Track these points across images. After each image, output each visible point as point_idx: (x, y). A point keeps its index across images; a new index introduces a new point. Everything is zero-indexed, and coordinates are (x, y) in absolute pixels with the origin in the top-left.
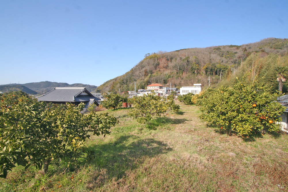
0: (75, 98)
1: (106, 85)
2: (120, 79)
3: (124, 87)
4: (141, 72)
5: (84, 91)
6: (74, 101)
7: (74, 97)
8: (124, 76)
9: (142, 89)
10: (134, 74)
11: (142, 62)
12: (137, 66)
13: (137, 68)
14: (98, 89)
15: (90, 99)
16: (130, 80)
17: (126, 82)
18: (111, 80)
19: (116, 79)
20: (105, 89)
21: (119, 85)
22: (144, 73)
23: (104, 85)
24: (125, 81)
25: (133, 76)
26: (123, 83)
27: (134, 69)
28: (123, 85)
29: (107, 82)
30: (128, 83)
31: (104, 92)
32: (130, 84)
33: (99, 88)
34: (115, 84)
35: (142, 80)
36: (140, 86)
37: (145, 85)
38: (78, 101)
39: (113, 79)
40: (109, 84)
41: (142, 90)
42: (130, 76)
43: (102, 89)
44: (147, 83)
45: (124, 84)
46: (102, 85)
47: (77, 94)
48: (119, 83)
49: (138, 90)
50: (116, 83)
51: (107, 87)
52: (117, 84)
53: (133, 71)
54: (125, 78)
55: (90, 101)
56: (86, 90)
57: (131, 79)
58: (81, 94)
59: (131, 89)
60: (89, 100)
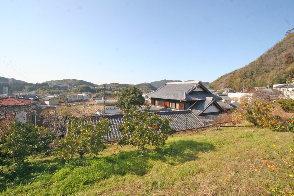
0: (186, 95)
1: (221, 81)
2: (241, 72)
3: (247, 82)
4: (278, 58)
5: (198, 86)
6: (185, 99)
7: (186, 93)
8: (247, 67)
9: (281, 83)
10: (265, 63)
11: (279, 44)
12: (269, 51)
13: (271, 53)
14: (210, 85)
15: (207, 97)
16: (258, 72)
17: (251, 75)
18: (227, 75)
19: (234, 73)
20: (219, 85)
21: (239, 79)
22: (284, 60)
23: (218, 80)
24: (249, 74)
25: (263, 66)
26: (246, 76)
27: (264, 56)
28: (246, 79)
29: (222, 77)
30: (254, 76)
31: (218, 88)
32: (257, 78)
33: (212, 84)
34: (233, 78)
35: (282, 70)
36: (277, 79)
37: (286, 77)
38: (190, 100)
39: (230, 74)
40: (225, 79)
41: (282, 85)
42: (257, 66)
43: (216, 86)
44: (290, 74)
45: (248, 77)
46: (216, 80)
47: (189, 90)
48: (240, 76)
49: (273, 86)
50: (235, 78)
51: (222, 82)
52: (237, 78)
53: (262, 59)
54: (250, 69)
55: (206, 100)
56: (201, 84)
57: (260, 70)
58: (195, 90)
59: (259, 84)
60: (204, 98)
